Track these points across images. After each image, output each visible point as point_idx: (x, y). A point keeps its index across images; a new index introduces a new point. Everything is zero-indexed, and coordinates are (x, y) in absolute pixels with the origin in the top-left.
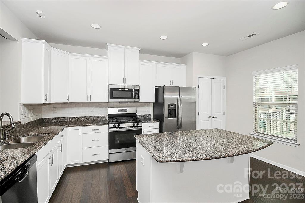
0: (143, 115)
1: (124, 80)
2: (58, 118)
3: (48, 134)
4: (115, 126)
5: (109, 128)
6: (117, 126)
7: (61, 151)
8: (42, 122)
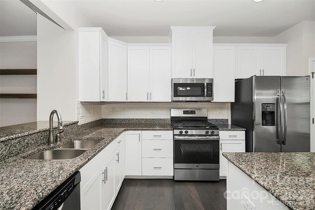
0: (217, 119)
1: (193, 72)
2: (117, 119)
3: (104, 139)
4: (181, 132)
5: (174, 135)
6: (184, 133)
7: (118, 160)
8: (102, 123)
